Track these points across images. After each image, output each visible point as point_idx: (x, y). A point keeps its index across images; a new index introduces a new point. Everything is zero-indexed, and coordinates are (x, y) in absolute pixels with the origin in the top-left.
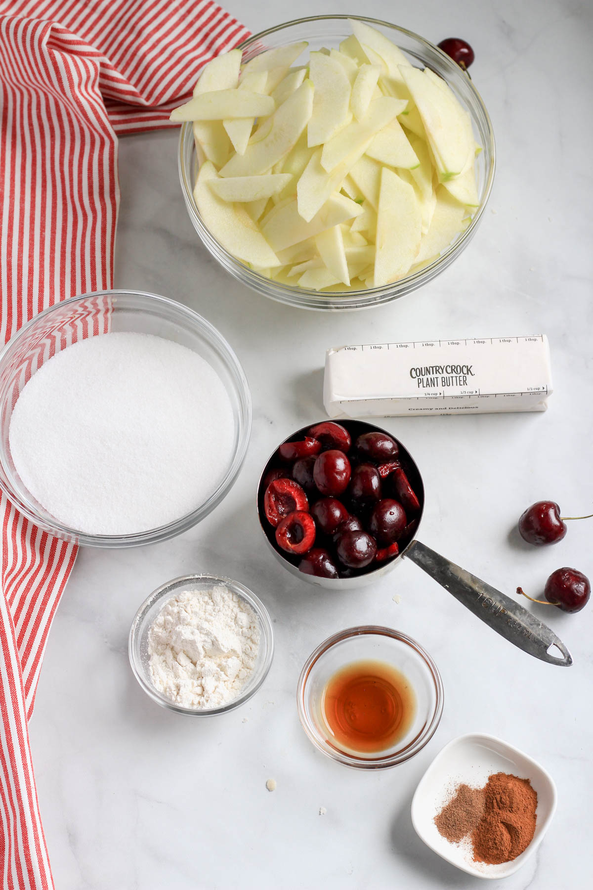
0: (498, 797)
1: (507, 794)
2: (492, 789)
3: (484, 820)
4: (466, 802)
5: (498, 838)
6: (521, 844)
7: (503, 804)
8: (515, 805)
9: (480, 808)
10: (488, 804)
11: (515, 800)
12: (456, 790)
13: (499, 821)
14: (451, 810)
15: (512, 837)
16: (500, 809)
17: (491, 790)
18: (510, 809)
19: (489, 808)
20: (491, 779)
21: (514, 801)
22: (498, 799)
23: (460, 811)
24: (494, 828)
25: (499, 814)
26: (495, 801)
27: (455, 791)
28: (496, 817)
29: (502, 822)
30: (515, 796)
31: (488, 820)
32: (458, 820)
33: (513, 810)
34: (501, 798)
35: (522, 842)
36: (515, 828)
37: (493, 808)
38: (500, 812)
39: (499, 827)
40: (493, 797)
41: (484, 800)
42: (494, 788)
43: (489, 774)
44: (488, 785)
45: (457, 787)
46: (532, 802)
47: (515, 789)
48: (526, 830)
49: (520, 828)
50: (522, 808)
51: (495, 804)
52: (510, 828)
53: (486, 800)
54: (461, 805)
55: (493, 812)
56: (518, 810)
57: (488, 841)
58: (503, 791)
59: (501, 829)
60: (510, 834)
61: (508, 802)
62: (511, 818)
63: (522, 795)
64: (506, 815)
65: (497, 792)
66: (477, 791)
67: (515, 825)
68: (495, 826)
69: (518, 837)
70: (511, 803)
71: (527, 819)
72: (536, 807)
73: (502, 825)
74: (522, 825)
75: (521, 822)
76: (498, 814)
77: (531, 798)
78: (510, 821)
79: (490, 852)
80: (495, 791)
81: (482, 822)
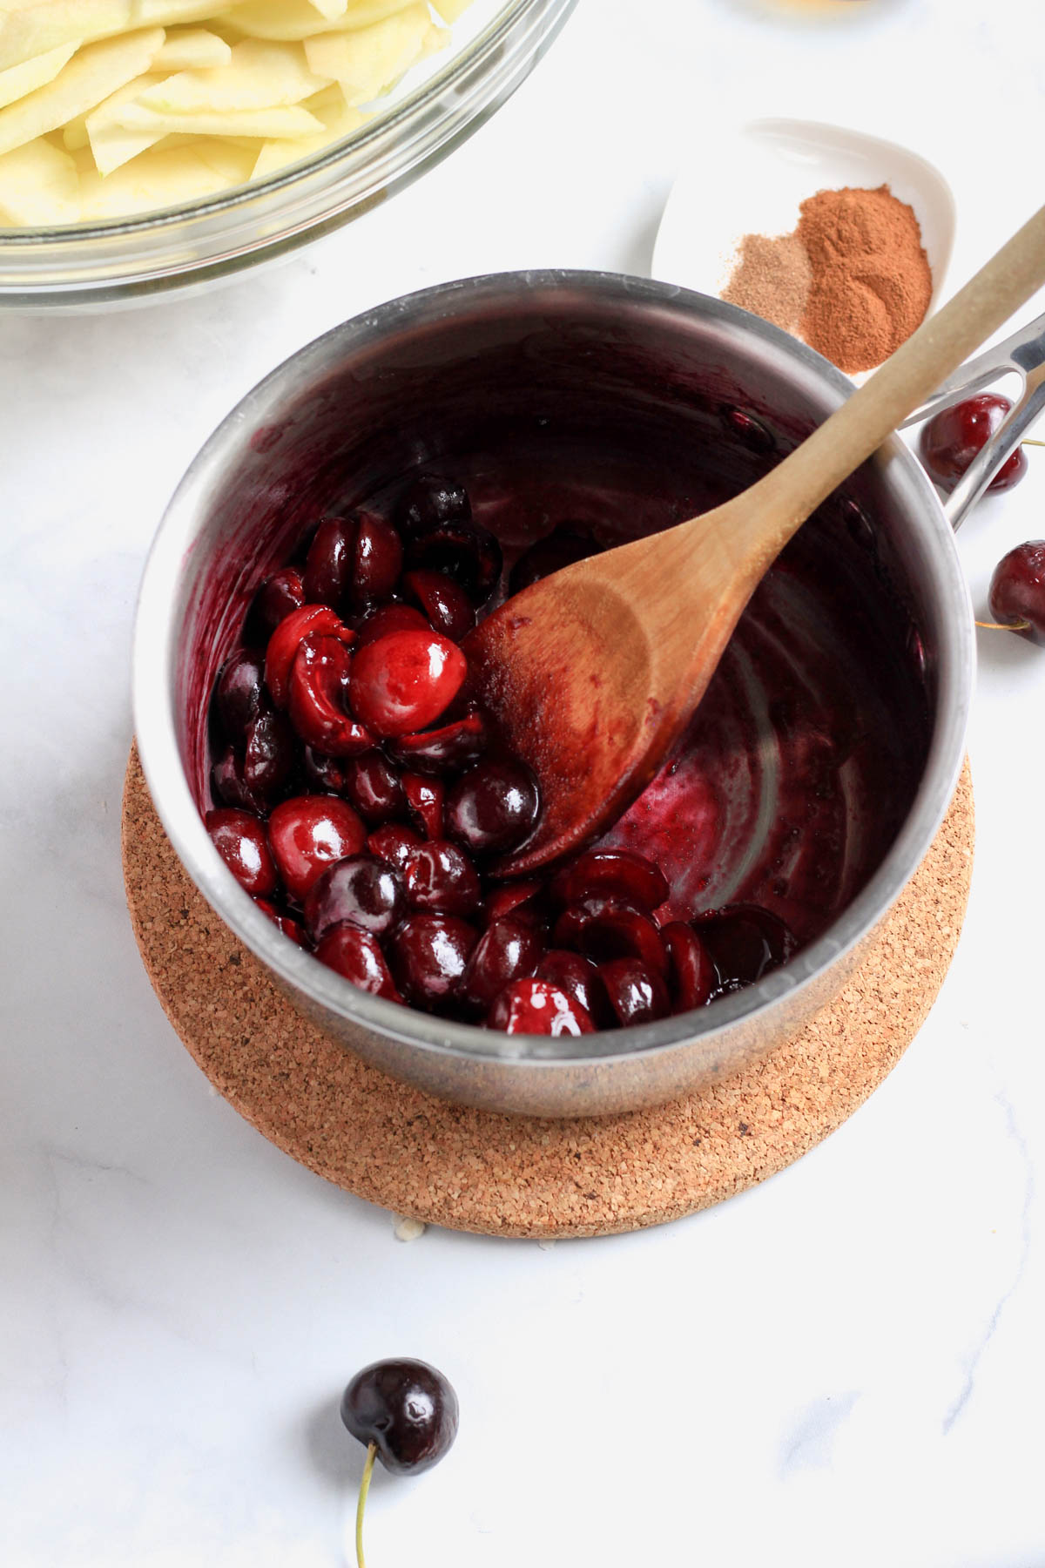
0: (832, 232)
1: (850, 221)
2: (814, 223)
3: (816, 291)
4: (766, 265)
5: (858, 311)
6: (910, 310)
7: (848, 242)
8: (873, 236)
9: (799, 268)
10: (813, 255)
11: (870, 226)
12: (738, 250)
13: (849, 279)
14: (739, 291)
15: (886, 303)
16: (843, 255)
17: (812, 226)
18: (866, 248)
19: (819, 263)
20: (804, 207)
21: (869, 228)
22: (834, 237)
23: (760, 286)
24: (841, 295)
25: (843, 264)
26: (827, 244)
27: (736, 254)
28: (840, 273)
29: (857, 278)
30: (869, 217)
31: (824, 286)
32: (760, 305)
33: (874, 247)
34: (839, 232)
35: (911, 304)
36: (889, 280)
37: (827, 258)
38: (846, 260)
39: (851, 290)
40: (821, 238)
41: (805, 253)
42: (818, 220)
43: (801, 199)
44: (804, 221)
45: (739, 244)
46: (908, 226)
47: (865, 204)
48: (912, 281)
49: (899, 277)
50: (890, 241)
51: (831, 249)
52: (874, 282)
53: (808, 250)
54: (758, 274)
55: (830, 266)
56: (884, 243)
57: (837, 327)
58: (839, 218)
59: (859, 292)
60: (880, 298)
61: (856, 234)
62: (872, 263)
63: (883, 213)
64: (858, 262)
65: (825, 223)
66: (783, 239)
67: (885, 274)
68: (843, 289)
69: (901, 296)
70: (864, 233)
71: (906, 261)
72: (918, 235)
73: (857, 283)
74: (901, 272)
75: (898, 267)
76: (842, 267)
77: (903, 217)
78: (873, 269)
79: (847, 351)
80: (822, 225)
81: (811, 297)
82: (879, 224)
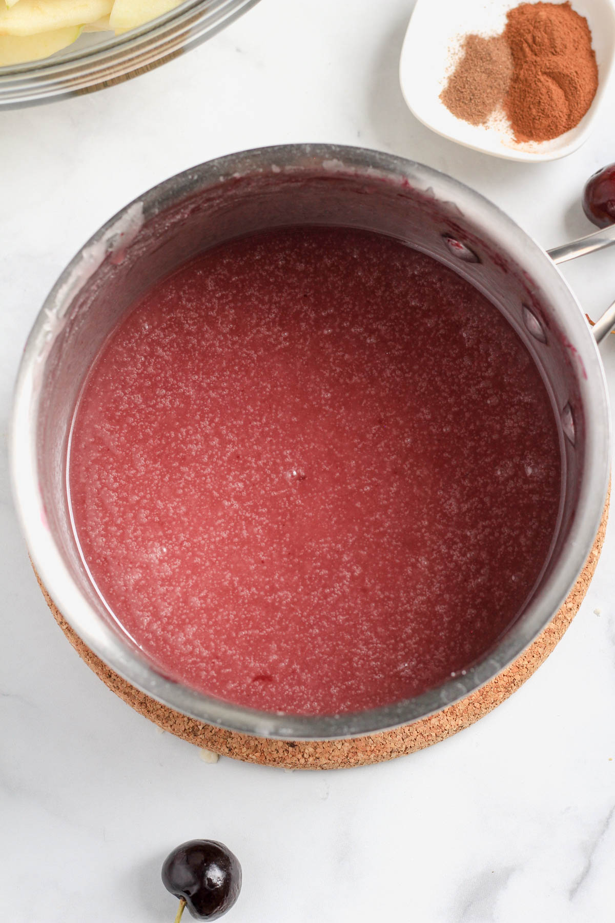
0: (529, 37)
1: (542, 30)
2: (516, 29)
3: (516, 79)
4: (481, 59)
5: (545, 98)
6: (582, 98)
7: (540, 46)
8: (558, 42)
9: (505, 62)
10: (515, 53)
11: (556, 34)
12: (462, 46)
13: (540, 73)
14: (461, 77)
15: (565, 92)
16: (536, 55)
17: (515, 31)
18: (553, 50)
19: (519, 59)
20: (510, 15)
21: (555, 37)
22: (530, 41)
23: (476, 75)
24: (533, 85)
25: (536, 62)
26: (525, 45)
27: (460, 49)
28: (533, 68)
29: (544, 73)
30: (555, 28)
31: (521, 77)
32: (476, 89)
33: (558, 50)
34: (534, 38)
35: (582, 95)
36: (568, 76)
37: (525, 56)
38: (538, 59)
39: (541, 82)
40: (521, 41)
41: (509, 50)
42: (519, 26)
43: (506, 10)
44: (509, 26)
45: (462, 41)
46: (583, 33)
47: (553, 18)
48: (584, 76)
49: (575, 74)
50: (570, 46)
51: (527, 50)
52: (558, 78)
53: (512, 49)
54: (475, 65)
55: (526, 62)
56: (566, 48)
57: (529, 108)
58: (534, 27)
59: (546, 84)
60: (561, 88)
61: (546, 40)
62: (556, 63)
63: (566, 24)
64: (547, 61)
65: (524, 30)
66: (494, 39)
67: (565, 71)
68: (535, 81)
69: (576, 88)
70: (552, 40)
71: (581, 60)
72: (590, 40)
73: (545, 77)
74: (577, 69)
75: (575, 66)
76: (535, 63)
77: (580, 27)
78: (557, 67)
79: (536, 126)
80: (522, 31)
81: (512, 83)
82: (564, 34)
